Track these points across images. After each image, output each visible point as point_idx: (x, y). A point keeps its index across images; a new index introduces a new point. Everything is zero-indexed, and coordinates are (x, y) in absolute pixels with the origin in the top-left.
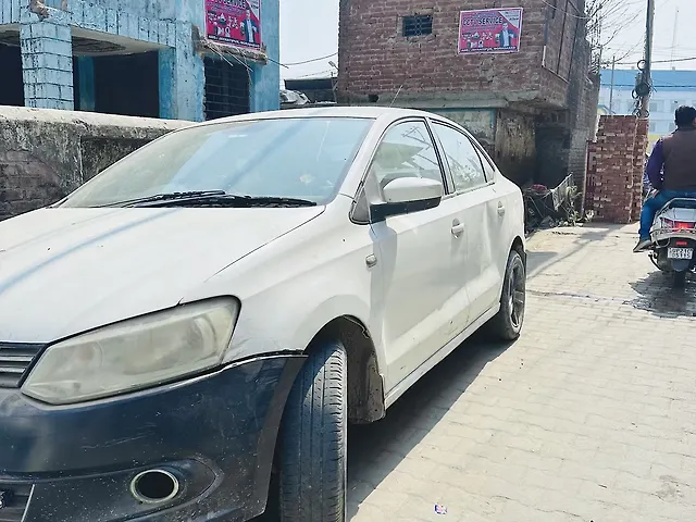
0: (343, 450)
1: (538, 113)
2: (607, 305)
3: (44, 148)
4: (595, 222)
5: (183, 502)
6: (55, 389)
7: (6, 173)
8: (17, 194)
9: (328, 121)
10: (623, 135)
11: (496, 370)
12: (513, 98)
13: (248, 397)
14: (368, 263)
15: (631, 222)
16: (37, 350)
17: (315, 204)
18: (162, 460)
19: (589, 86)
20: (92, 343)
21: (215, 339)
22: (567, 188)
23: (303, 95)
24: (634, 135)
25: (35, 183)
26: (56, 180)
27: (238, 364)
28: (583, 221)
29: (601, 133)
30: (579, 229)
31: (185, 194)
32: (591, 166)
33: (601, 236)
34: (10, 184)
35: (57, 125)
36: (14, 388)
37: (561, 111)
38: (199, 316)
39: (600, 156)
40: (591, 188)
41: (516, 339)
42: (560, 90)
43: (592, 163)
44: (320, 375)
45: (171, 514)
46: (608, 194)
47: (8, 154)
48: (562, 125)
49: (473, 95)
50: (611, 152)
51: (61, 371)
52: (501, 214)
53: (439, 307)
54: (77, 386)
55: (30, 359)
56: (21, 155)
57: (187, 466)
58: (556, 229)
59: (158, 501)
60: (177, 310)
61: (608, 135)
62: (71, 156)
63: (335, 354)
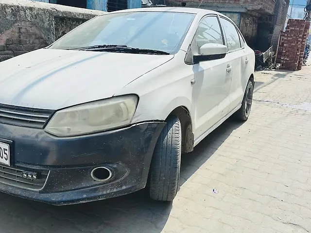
0: (179, 164)
1: (260, 16)
2: (287, 107)
3: (38, 20)
4: (281, 69)
5: (113, 181)
6: (60, 131)
7: (21, 31)
8: (26, 41)
9: (174, 14)
10: (298, 29)
11: (237, 133)
12: (250, 8)
13: (141, 139)
14: (192, 83)
15: (297, 70)
16: (52, 113)
17: (169, 54)
18: (105, 163)
19: (284, 5)
20: (76, 111)
21: (128, 113)
22: (269, 52)
23: (150, 1)
24: (303, 29)
25: (34, 36)
26: (43, 36)
27: (138, 124)
28: (275, 68)
29: (288, 27)
30: (274, 72)
31: (108, 46)
32: (281, 43)
33: (284, 76)
34: (23, 36)
35: (44, 10)
36: (40, 128)
37: (270, 15)
38: (122, 102)
39: (286, 38)
40: (280, 53)
41: (246, 120)
42: (271, 5)
43: (282, 41)
44: (170, 132)
45: (107, 186)
46: (288, 56)
47: (22, 23)
48: (270, 22)
49: (231, 6)
50: (291, 37)
51: (62, 122)
52: (247, 63)
53: (218, 104)
54: (69, 129)
55: (48, 117)
56: (27, 23)
57: (115, 166)
58: (263, 71)
59: (103, 180)
60: (112, 99)
61: (291, 28)
62: (50, 25)
63: (177, 123)
